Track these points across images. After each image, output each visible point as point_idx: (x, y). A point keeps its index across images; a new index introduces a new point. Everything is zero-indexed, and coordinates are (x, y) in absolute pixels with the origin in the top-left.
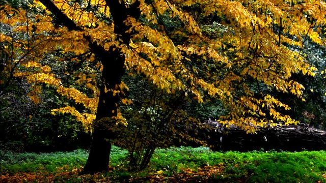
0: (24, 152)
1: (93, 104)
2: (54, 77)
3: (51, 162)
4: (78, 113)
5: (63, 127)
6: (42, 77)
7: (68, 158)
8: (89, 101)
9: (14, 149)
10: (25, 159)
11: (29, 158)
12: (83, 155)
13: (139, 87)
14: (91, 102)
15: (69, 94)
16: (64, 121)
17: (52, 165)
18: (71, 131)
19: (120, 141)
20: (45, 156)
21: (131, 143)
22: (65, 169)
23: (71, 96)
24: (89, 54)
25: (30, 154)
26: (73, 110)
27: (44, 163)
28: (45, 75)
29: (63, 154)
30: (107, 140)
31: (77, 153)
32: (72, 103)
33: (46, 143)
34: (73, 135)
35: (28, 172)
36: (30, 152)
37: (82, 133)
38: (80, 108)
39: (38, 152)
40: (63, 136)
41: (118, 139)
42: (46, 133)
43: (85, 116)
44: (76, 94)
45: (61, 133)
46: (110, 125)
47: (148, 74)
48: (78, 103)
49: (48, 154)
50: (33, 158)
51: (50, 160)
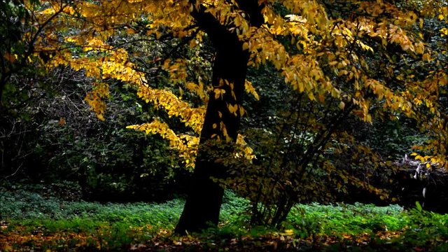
0: (80, 201)
1: (196, 120)
2: (133, 68)
3: (125, 219)
4: (172, 135)
5: (151, 160)
6: (111, 67)
7: (155, 213)
8: (191, 113)
9: (62, 195)
10: (78, 212)
11: (88, 211)
12: (176, 209)
13: (287, 96)
14: (194, 115)
15: (158, 101)
16: (152, 149)
17: (125, 222)
18: (164, 167)
19: (238, 183)
20: (114, 209)
21: (254, 185)
22: (145, 230)
23: (161, 103)
24: (195, 30)
25: (90, 205)
26: (164, 129)
27: (112, 220)
28: (118, 65)
29: (147, 207)
30: (215, 180)
31: (172, 206)
32: (162, 113)
33: (119, 187)
34: (168, 174)
35: (79, 232)
36: (91, 200)
37: (181, 172)
38: (178, 126)
39: (104, 202)
40: (151, 175)
41: (233, 179)
42: (120, 170)
43: (184, 139)
44: (170, 102)
45: (146, 170)
46: (220, 154)
48: (174, 116)
49: (121, 205)
50: (94, 211)
51: (122, 214)
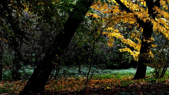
0: (106, 69)
1: (138, 47)
2: (120, 34)
3: (119, 74)
4: (131, 51)
5: (124, 58)
6: (114, 34)
7: (127, 72)
8: (136, 46)
9: (102, 68)
10: (106, 72)
11: (109, 72)
12: (133, 71)
13: (159, 39)
14: (137, 46)
15: (127, 42)
16: (125, 55)
17: (119, 75)
18: (128, 59)
19: (151, 64)
21: (156, 65)
22: (125, 77)
23: (128, 43)
24: (136, 24)
25: (109, 70)
26: (129, 50)
27: (115, 74)
28: (116, 33)
29: (124, 70)
30: (145, 64)
31: (131, 70)
32: (128, 46)
33: (116, 65)
34: (129, 61)
35: (108, 78)
36: (109, 69)
37: (133, 61)
38: (132, 49)
39: (112, 69)
40: (124, 62)
41: (150, 63)
42: (116, 61)
43: (134, 52)
44: (130, 42)
45: (123, 60)
46: (146, 57)
47: (164, 33)
48: (131, 47)
49: (117, 70)
50: (110, 72)
51: (118, 73)
